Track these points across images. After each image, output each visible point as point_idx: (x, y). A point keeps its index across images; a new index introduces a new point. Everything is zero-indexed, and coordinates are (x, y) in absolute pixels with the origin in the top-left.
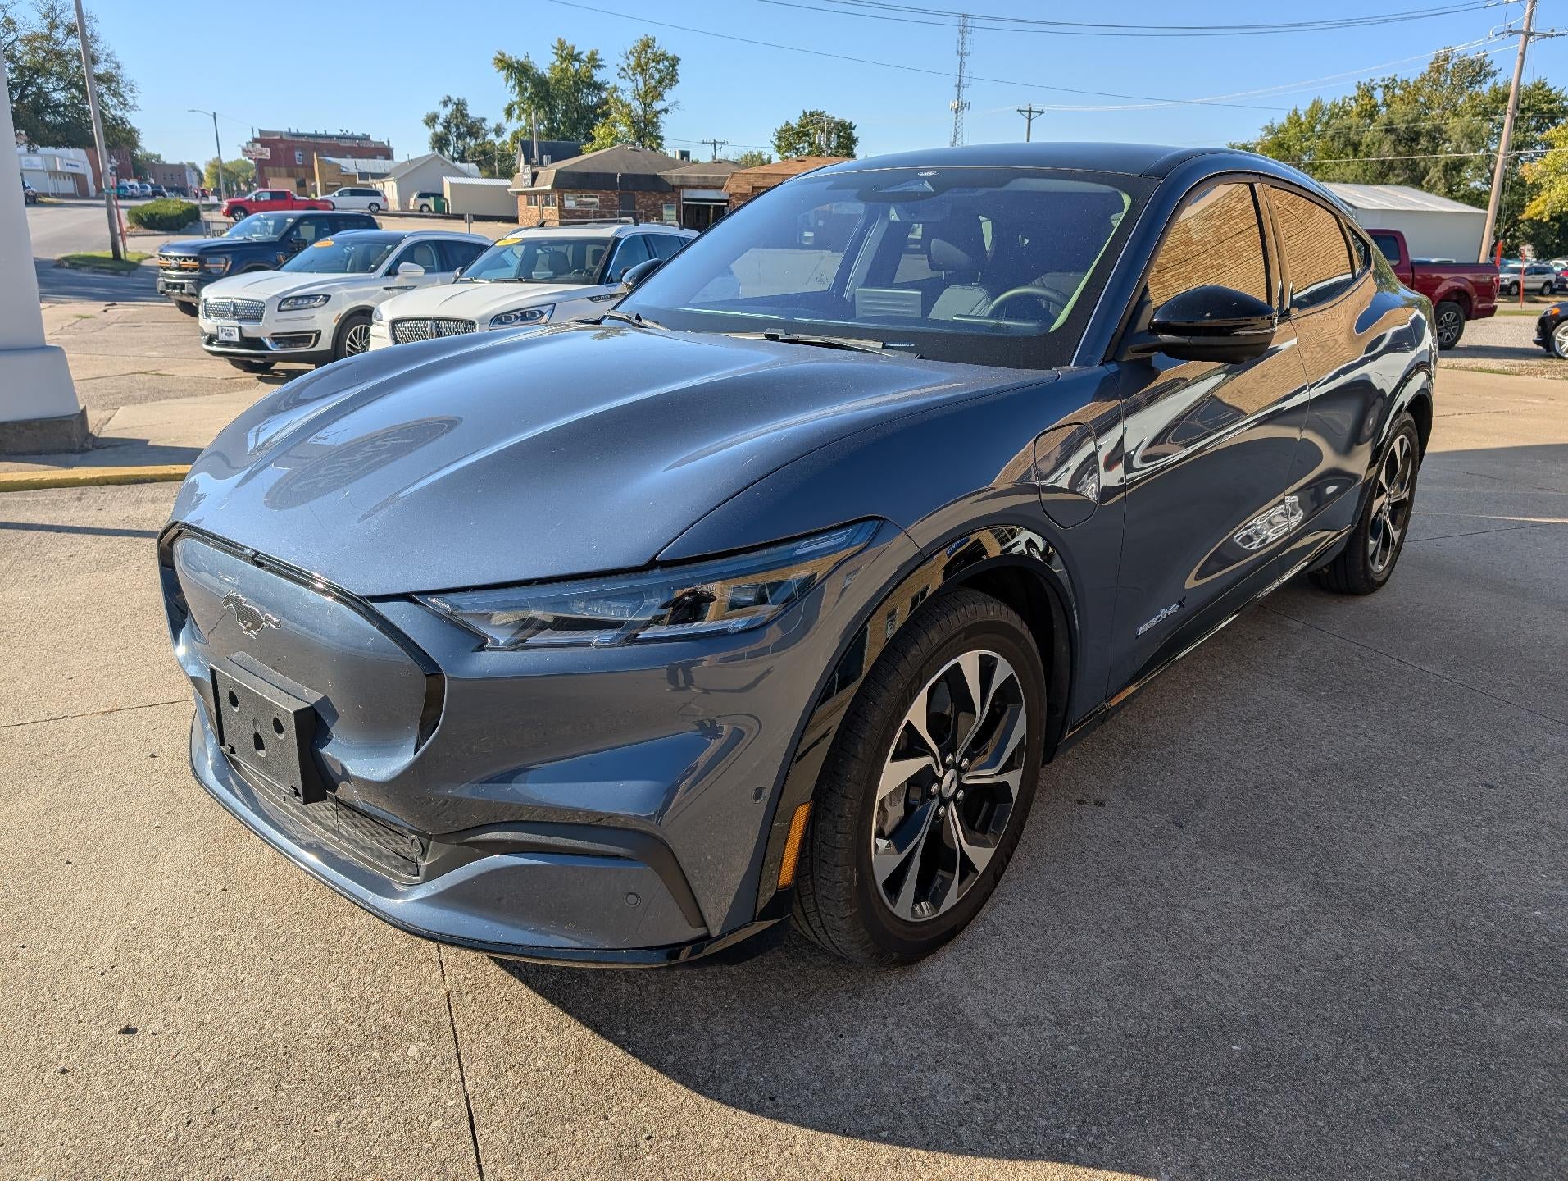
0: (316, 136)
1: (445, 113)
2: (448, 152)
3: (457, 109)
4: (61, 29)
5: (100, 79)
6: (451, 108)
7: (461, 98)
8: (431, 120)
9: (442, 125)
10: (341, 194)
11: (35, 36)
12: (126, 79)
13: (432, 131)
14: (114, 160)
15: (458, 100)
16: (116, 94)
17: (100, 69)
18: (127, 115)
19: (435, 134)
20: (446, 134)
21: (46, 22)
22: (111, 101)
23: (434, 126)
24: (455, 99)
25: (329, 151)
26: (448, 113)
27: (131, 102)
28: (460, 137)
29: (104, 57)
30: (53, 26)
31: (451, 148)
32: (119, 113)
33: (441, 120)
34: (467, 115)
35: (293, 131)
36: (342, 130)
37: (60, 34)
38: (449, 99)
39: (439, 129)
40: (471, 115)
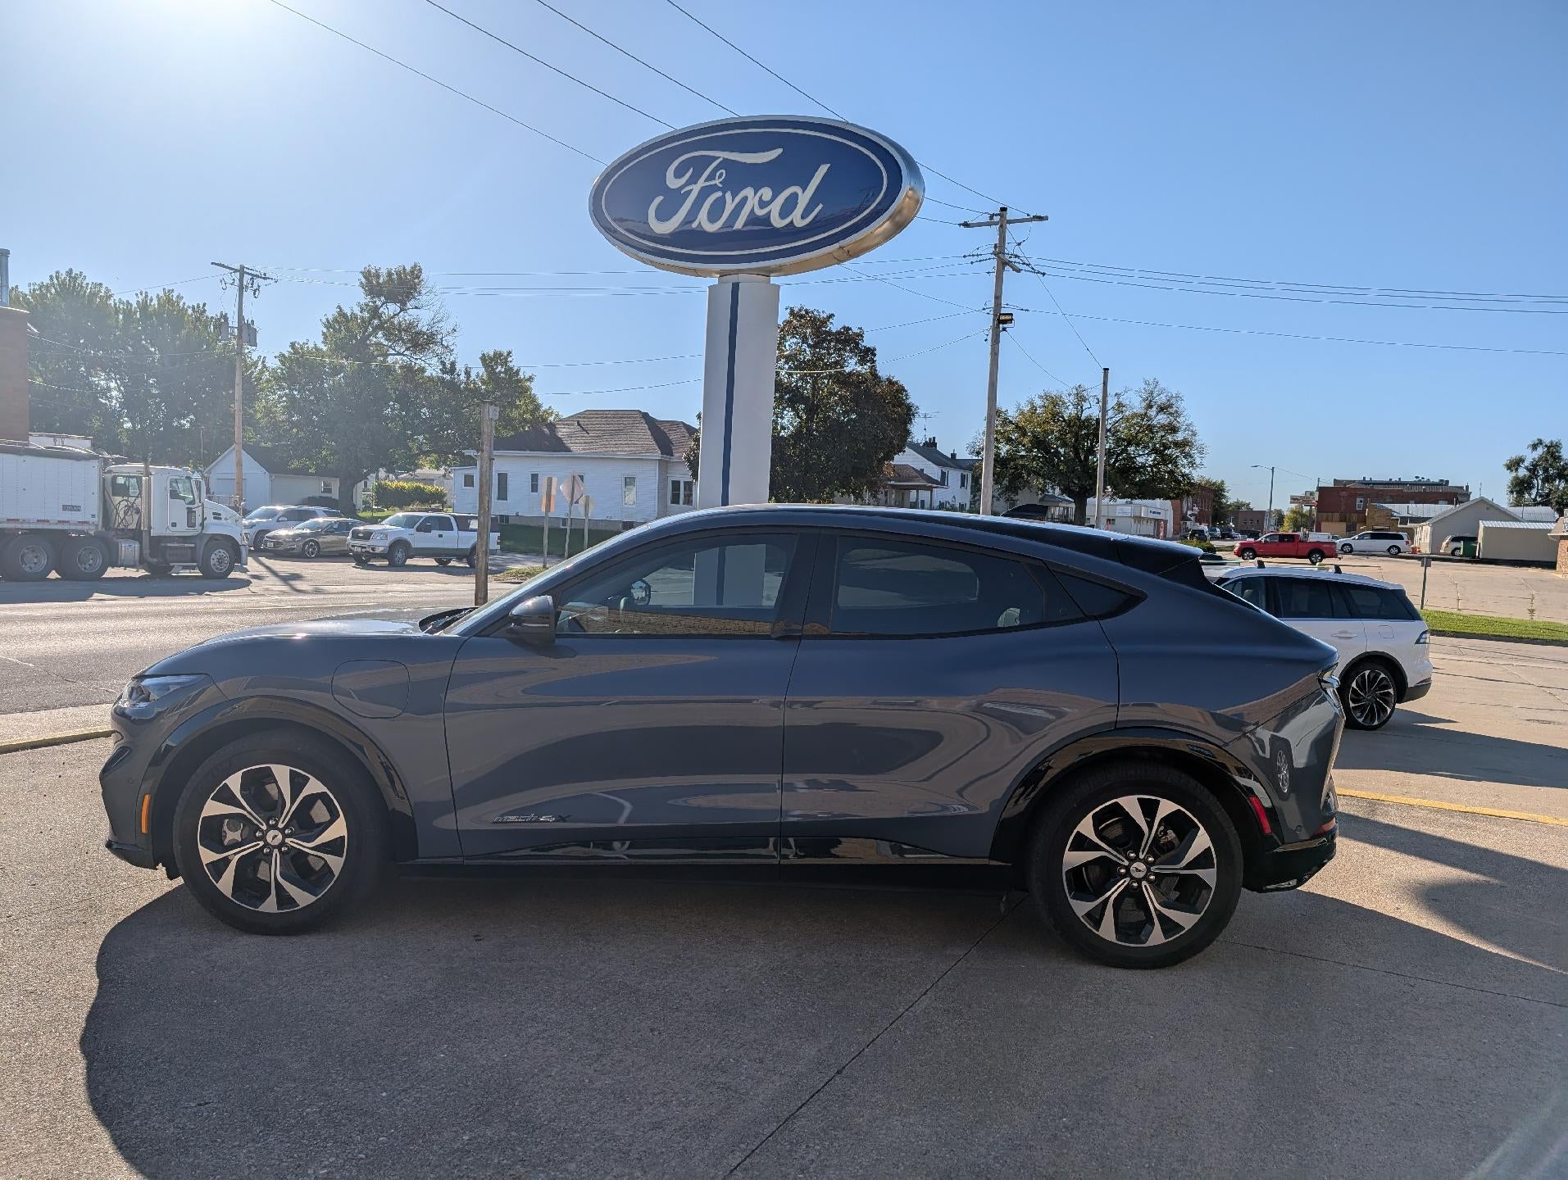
0: (1390, 483)
1: (1531, 457)
2: (1530, 494)
3: (1548, 452)
4: (1154, 409)
5: (1177, 444)
6: (1540, 451)
7: (1555, 440)
8: (1514, 464)
9: (1527, 468)
10: (1361, 538)
11: (1135, 415)
12: (1198, 443)
13: (1514, 474)
14: (1196, 508)
15: (1552, 442)
16: (1187, 455)
17: (1180, 437)
18: (1193, 472)
19: (1516, 478)
20: (1530, 477)
21: (1144, 404)
22: (1183, 461)
23: (1517, 470)
24: (1547, 441)
25: (1391, 497)
26: (1536, 457)
27: (1198, 461)
28: (1547, 480)
29: (1184, 427)
30: (1150, 406)
31: (1534, 492)
32: (1186, 471)
33: (1527, 463)
34: (1559, 458)
35: (1367, 479)
36: (1417, 477)
37: (1152, 412)
38: (1540, 442)
39: (1522, 472)
40: (1564, 457)
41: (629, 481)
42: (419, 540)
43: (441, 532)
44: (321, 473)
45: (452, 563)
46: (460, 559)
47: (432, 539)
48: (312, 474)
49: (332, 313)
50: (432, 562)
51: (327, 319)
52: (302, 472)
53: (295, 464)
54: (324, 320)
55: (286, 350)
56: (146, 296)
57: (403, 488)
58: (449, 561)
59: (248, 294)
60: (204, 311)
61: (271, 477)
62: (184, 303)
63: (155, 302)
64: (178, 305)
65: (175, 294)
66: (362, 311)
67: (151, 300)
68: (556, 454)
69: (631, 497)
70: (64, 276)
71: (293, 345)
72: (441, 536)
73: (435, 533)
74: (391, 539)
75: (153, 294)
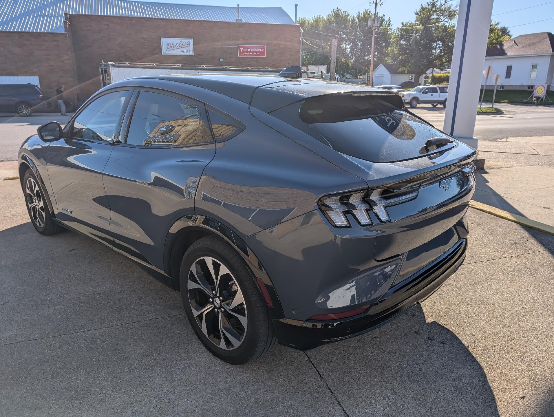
41: (534, 67)
42: (423, 97)
43: (432, 94)
44: (409, 72)
45: (438, 106)
46: (441, 104)
47: (428, 97)
48: (406, 73)
49: (418, 8)
50: (430, 106)
51: (417, 11)
52: (403, 72)
53: (400, 70)
54: (416, 12)
55: (400, 26)
56: (360, 13)
57: (441, 76)
58: (437, 105)
59: (378, 6)
60: (378, 15)
61: (391, 75)
62: (372, 14)
63: (362, 15)
64: (370, 14)
65: (369, 11)
66: (428, 5)
67: (361, 14)
68: (500, 57)
69: (534, 74)
70: (335, 10)
71: (402, 24)
72: (432, 95)
73: (429, 94)
74: (411, 97)
75: (362, 12)
